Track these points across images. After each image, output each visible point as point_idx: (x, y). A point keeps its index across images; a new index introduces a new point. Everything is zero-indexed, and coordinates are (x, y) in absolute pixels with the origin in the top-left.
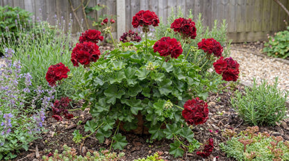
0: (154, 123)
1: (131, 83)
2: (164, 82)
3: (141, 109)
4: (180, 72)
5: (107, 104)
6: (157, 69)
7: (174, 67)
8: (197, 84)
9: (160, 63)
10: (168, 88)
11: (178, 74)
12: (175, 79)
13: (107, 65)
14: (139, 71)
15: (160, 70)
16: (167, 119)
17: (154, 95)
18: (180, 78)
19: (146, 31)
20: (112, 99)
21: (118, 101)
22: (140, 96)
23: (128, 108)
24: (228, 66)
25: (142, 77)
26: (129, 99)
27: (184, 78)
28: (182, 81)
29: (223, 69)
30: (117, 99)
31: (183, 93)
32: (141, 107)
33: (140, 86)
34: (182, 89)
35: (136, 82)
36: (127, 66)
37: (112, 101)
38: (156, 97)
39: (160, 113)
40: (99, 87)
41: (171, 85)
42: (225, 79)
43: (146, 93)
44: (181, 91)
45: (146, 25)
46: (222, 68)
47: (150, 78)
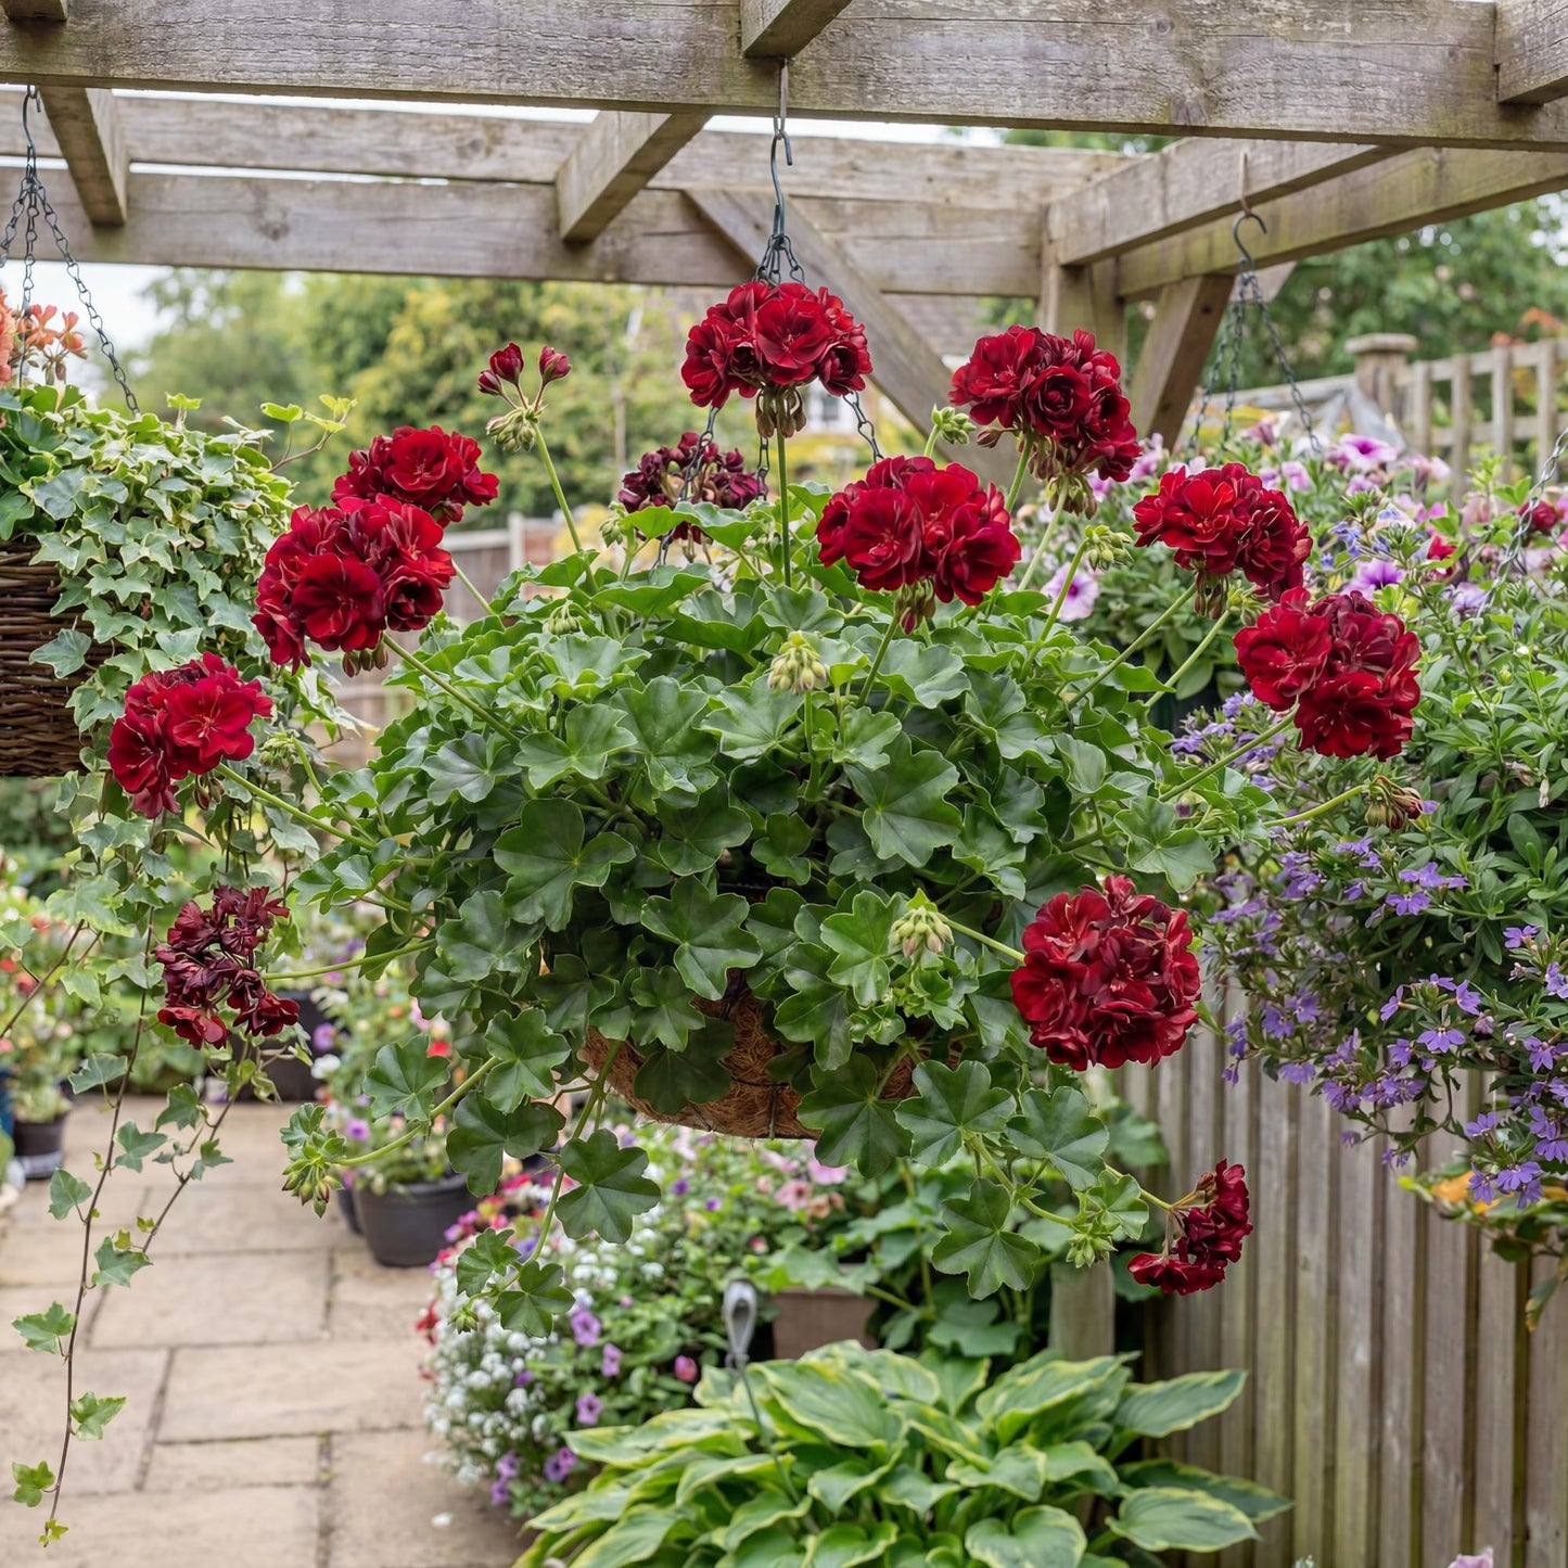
0: (834, 1060)
1: (677, 780)
2: (902, 776)
3: (749, 960)
4: (1017, 704)
5: (518, 930)
6: (857, 687)
7: (973, 671)
8: (1135, 787)
9: (871, 643)
10: (929, 816)
11: (1004, 724)
12: (981, 755)
13: (515, 658)
14: (733, 704)
15: (878, 696)
16: (919, 1027)
17: (837, 869)
18: (1011, 748)
19: (780, 422)
20: (548, 893)
21: (589, 906)
22: (745, 877)
23: (661, 953)
24: (1335, 653)
25: (749, 739)
26: (664, 891)
27: (1041, 746)
28: (1028, 766)
29: (1304, 673)
30: (581, 894)
31: (1035, 847)
32: (749, 944)
33: (736, 806)
34: (1031, 821)
35: (710, 781)
36: (648, 670)
37: (551, 906)
38: (848, 880)
39: (866, 982)
40: (462, 817)
41: (955, 797)
42: (1313, 738)
43: (778, 849)
44: (1024, 835)
45: (780, 382)
46: (1290, 665)
47: (803, 744)
